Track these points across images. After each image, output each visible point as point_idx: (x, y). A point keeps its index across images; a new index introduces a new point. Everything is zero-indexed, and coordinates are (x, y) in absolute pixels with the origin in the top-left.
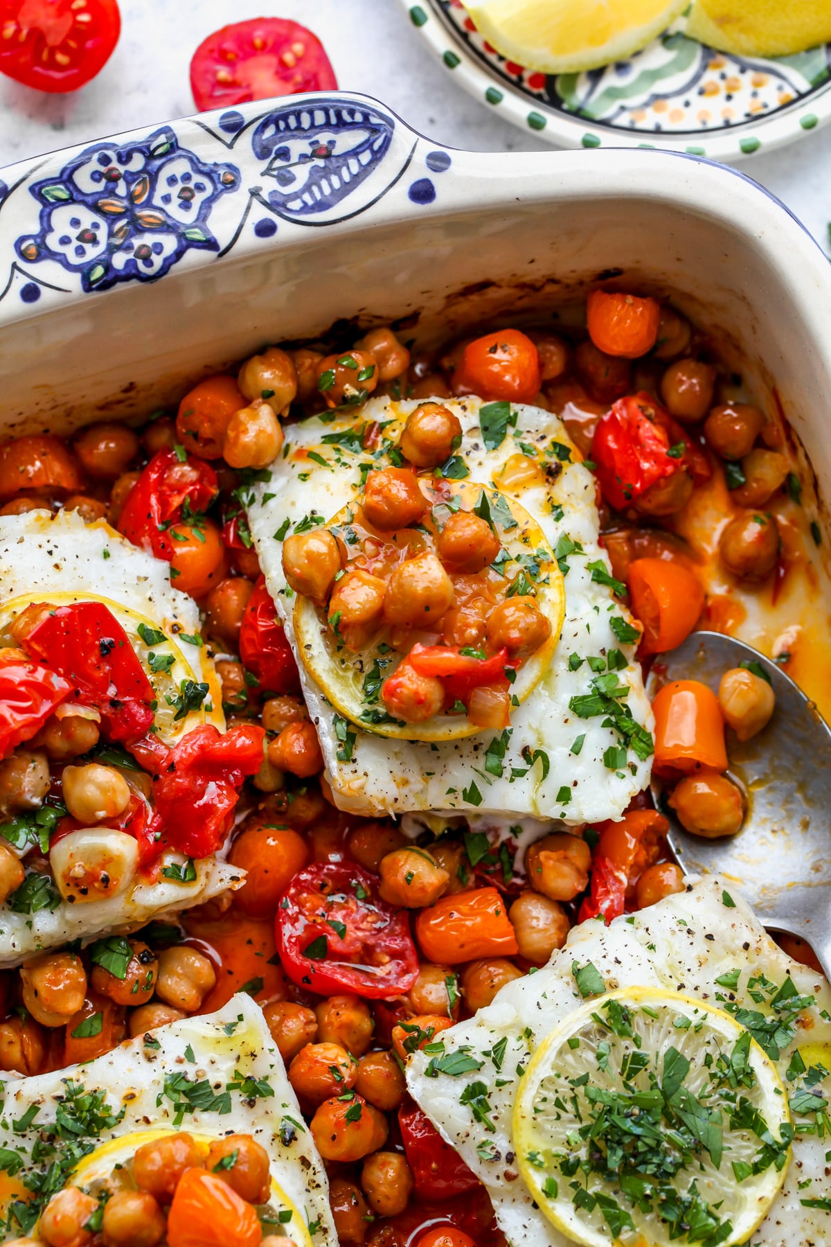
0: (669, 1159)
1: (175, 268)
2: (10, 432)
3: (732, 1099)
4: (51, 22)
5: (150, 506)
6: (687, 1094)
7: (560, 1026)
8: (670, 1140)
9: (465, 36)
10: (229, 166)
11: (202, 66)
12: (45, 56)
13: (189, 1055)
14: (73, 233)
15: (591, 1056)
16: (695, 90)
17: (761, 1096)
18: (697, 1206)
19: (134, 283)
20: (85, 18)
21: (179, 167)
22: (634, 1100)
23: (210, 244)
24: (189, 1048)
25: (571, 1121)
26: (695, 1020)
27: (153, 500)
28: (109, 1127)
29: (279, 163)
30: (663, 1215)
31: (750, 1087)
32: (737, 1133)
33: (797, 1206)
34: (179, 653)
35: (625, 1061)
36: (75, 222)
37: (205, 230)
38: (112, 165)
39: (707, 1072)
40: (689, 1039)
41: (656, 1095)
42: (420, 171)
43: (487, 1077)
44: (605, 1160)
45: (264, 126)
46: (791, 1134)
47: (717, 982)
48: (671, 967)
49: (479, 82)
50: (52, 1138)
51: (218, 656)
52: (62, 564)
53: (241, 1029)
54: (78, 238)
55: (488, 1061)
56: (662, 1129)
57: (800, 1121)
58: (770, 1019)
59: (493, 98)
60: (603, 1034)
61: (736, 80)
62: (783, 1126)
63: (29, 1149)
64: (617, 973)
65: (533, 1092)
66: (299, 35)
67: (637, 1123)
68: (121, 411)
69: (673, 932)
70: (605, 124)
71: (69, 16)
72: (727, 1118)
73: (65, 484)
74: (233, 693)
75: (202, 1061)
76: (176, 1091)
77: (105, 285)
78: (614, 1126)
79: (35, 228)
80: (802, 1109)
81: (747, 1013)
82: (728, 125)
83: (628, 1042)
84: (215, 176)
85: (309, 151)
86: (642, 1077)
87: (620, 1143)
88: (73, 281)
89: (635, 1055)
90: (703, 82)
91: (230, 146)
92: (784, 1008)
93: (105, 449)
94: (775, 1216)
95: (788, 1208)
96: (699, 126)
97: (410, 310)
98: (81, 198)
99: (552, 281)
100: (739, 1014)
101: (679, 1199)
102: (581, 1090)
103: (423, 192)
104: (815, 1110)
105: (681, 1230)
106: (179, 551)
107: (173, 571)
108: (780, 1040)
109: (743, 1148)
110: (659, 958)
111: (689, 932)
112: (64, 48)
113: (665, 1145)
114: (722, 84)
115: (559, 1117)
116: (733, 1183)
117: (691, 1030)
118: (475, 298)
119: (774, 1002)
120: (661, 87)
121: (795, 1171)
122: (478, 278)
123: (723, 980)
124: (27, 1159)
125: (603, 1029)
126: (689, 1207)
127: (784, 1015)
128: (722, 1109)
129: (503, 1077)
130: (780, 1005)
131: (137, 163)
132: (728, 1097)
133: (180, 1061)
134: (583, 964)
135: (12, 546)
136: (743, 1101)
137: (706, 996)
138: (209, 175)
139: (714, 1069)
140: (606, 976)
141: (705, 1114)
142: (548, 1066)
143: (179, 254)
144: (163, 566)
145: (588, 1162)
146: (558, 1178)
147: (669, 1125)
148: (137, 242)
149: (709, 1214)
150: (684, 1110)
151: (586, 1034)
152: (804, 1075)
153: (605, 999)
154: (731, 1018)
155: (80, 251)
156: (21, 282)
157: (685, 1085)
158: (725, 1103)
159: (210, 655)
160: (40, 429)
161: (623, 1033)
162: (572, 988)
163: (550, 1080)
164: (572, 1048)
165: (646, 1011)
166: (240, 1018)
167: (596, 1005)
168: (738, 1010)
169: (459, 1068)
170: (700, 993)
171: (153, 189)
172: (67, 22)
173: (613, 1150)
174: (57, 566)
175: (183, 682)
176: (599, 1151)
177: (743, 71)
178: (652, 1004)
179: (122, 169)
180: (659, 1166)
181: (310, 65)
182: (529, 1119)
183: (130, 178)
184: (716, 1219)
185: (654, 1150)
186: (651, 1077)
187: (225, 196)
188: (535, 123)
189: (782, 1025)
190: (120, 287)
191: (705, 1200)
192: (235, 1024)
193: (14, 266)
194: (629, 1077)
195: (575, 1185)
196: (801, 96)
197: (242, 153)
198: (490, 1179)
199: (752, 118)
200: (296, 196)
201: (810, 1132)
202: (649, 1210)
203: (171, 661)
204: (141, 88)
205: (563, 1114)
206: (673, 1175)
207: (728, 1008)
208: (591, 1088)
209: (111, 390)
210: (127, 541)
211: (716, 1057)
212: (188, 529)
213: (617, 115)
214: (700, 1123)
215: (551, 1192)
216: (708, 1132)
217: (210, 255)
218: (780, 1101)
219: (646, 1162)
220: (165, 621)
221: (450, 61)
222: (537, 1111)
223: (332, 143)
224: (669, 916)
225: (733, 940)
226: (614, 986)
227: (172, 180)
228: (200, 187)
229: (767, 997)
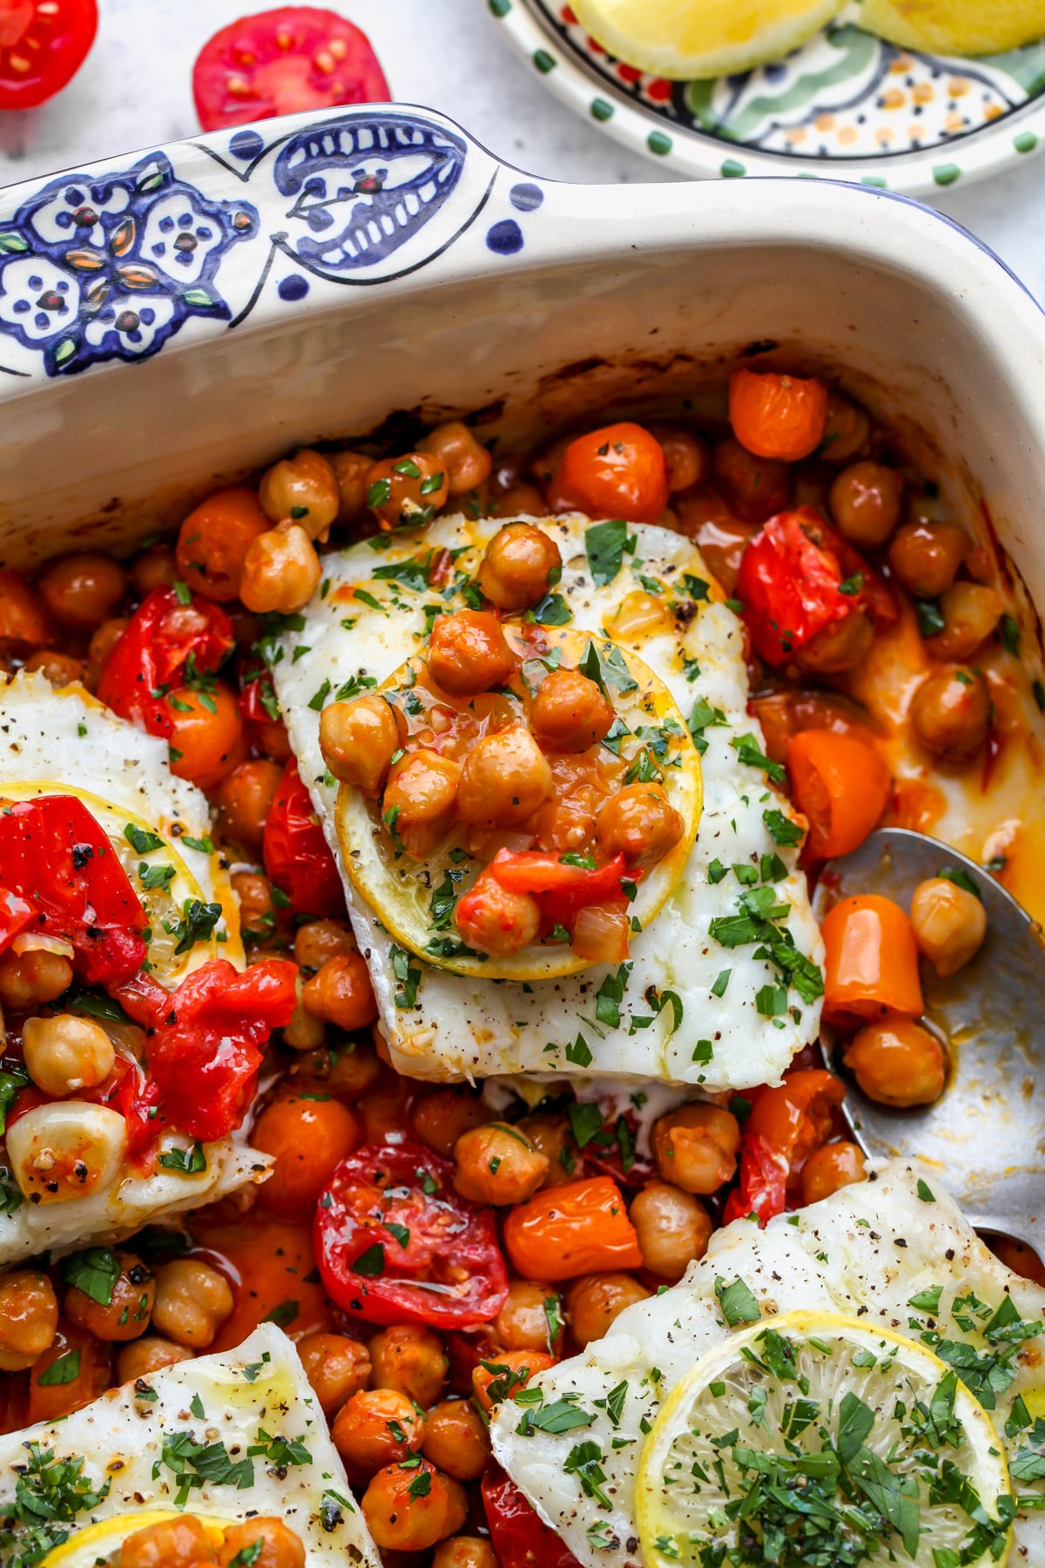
0: (847, 1546)
1: (170, 341)
3: (933, 1463)
4: (5, 14)
5: (141, 665)
6: (872, 1456)
7: (699, 1366)
8: (849, 1520)
9: (562, 31)
10: (243, 204)
11: (209, 72)
13: (197, 1408)
14: (33, 296)
15: (740, 1406)
16: (872, 101)
17: (970, 1459)
19: (116, 364)
20: (49, 8)
21: (177, 206)
22: (800, 1466)
23: (219, 310)
24: (196, 1399)
25: (714, 1495)
26: (881, 1356)
27: (145, 657)
28: (88, 1507)
29: (311, 200)
31: (957, 1446)
32: (939, 1509)
34: (181, 863)
35: (787, 1413)
36: (35, 282)
37: (211, 292)
38: (85, 205)
39: (898, 1426)
40: (874, 1381)
41: (830, 1458)
42: (501, 210)
43: (601, 1436)
44: (761, 1547)
45: (291, 150)
46: (1012, 1509)
47: (911, 1303)
48: (848, 1283)
49: (582, 91)
50: (10, 1523)
51: (236, 867)
52: (22, 744)
53: (267, 1372)
54: (40, 304)
55: (602, 1413)
56: (837, 1504)
57: (1025, 1492)
58: (983, 1353)
59: (600, 113)
60: (758, 1376)
61: (927, 88)
62: (1000, 1499)
64: (775, 1292)
65: (663, 1456)
66: (339, 29)
67: (803, 1497)
68: (101, 537)
69: (851, 1236)
70: (752, 146)
71: (28, 7)
72: (926, 1489)
73: (26, 636)
74: (254, 917)
75: (214, 1416)
76: (179, 1458)
77: (76, 366)
78: (772, 1501)
80: (1027, 1475)
81: (951, 1345)
82: (916, 148)
83: (791, 1387)
84: (224, 218)
85: (350, 183)
86: (810, 1433)
87: (780, 1524)
88: (33, 362)
89: (800, 1404)
90: (883, 90)
91: (245, 178)
92: (1002, 1339)
93: (80, 587)
96: (876, 149)
97: (491, 398)
98: (43, 249)
99: (682, 357)
100: (941, 1348)
102: (727, 1452)
103: (506, 239)
106: (181, 724)
107: (173, 752)
108: (997, 1381)
109: (948, 1530)
110: (832, 1271)
111: (873, 1235)
112: (22, 49)
113: (842, 1526)
114: (908, 93)
115: (698, 1490)
117: (877, 1370)
118: (578, 381)
119: (987, 1331)
120: (826, 97)
121: (1018, 1560)
122: (583, 354)
123: (919, 1300)
125: (757, 1369)
127: (1001, 1347)
128: (917, 1476)
129: (623, 1435)
130: (996, 1334)
131: (119, 201)
132: (926, 1461)
133: (184, 1417)
134: (729, 1280)
136: (948, 1465)
137: (895, 1323)
138: (216, 216)
139: (907, 1422)
140: (760, 1297)
141: (895, 1483)
142: (683, 1419)
143: (176, 324)
144: (159, 746)
145: (738, 1550)
147: (848, 1499)
148: (119, 308)
150: (868, 1479)
151: (734, 1376)
152: (1030, 1429)
153: (759, 1328)
154: (929, 1352)
155: (42, 321)
157: (868, 1444)
158: (922, 1469)
159: (224, 865)
161: (785, 1375)
162: (714, 1314)
163: (685, 1438)
164: (716, 1395)
165: (815, 1345)
166: (266, 1357)
167: (747, 1336)
168: (940, 1343)
169: (562, 1423)
170: (888, 1318)
171: (140, 236)
172: (25, 14)
173: (772, 1534)
174: (14, 747)
175: (187, 902)
176: (752, 1535)
177: (936, 75)
178: (823, 1335)
179: (98, 210)
180: (833, 1555)
181: (354, 70)
182: (657, 1492)
183: (110, 221)
185: (827, 1534)
186: (823, 1433)
187: (239, 245)
188: (658, 146)
189: (999, 1362)
190: (97, 369)
192: (258, 1366)
194: (793, 1435)
196: (1015, 108)
197: (261, 187)
199: (949, 138)
200: (334, 245)
201: (1037, 1507)
203: (170, 874)
204: (127, 102)
205: (703, 1485)
207: (927, 1339)
208: (742, 1450)
209: (88, 507)
210: (110, 713)
211: (909, 1406)
212: (193, 695)
213: (768, 134)
214: (889, 1496)
216: (899, 1508)
217: (218, 325)
218: (997, 1465)
219: (816, 1550)
220: (162, 819)
221: (543, 63)
222: (668, 1481)
223: (382, 173)
224: (846, 1214)
225: (932, 1247)
226: (772, 1311)
227: (166, 224)
228: (204, 234)
229: (979, 1323)
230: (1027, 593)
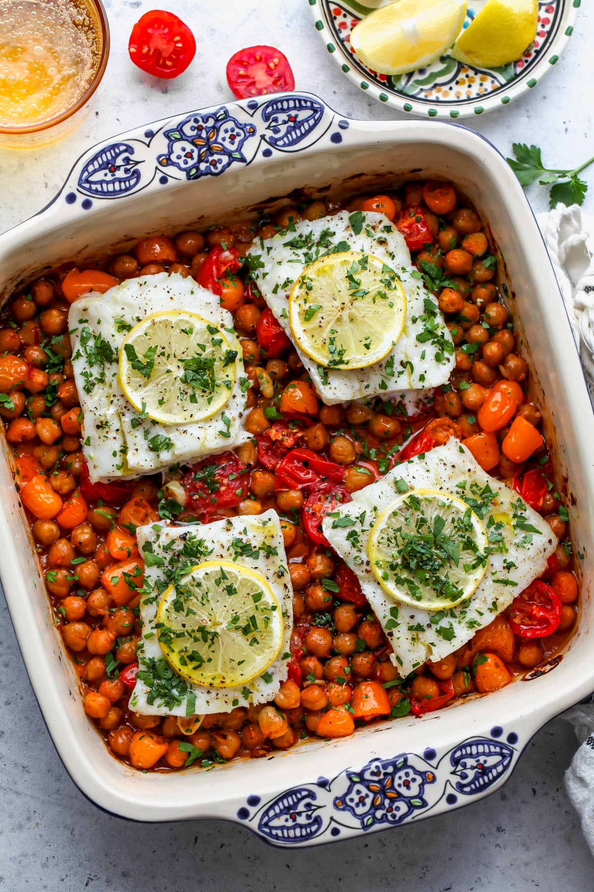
0: (436, 563)
1: (227, 170)
2: (148, 236)
3: (464, 537)
4: (164, 47)
5: (213, 271)
6: (444, 535)
7: (389, 506)
8: (437, 555)
9: (351, 55)
10: (251, 125)
11: (232, 68)
12: (161, 62)
13: (245, 531)
14: (183, 154)
15: (403, 519)
16: (454, 82)
17: (475, 536)
18: (448, 583)
19: (209, 176)
20: (180, 45)
21: (230, 125)
22: (422, 538)
23: (243, 160)
24: (245, 529)
25: (394, 547)
26: (447, 503)
27: (214, 269)
28: (205, 556)
29: (273, 124)
30: (434, 587)
31: (471, 531)
32: (465, 552)
33: (491, 583)
34: (225, 338)
35: (417, 521)
36: (184, 149)
37: (241, 154)
38: (200, 124)
39: (453, 525)
40: (445, 511)
41: (431, 536)
42: (335, 129)
43: (357, 528)
44: (409, 564)
45: (267, 107)
46: (489, 551)
47: (457, 486)
48: (436, 479)
49: (358, 78)
50: (179, 556)
51: (241, 338)
52: (174, 297)
53: (270, 524)
54: (185, 156)
55: (358, 521)
56: (433, 550)
57: (492, 546)
58: (479, 502)
59: (364, 86)
60: (408, 510)
61: (473, 77)
62: (485, 548)
63: (168, 559)
64: (414, 483)
65: (378, 535)
66: (276, 54)
67: (422, 548)
68: (195, 227)
69: (438, 464)
70: (413, 97)
71: (172, 44)
72: (461, 545)
73: (170, 259)
74: (248, 355)
75: (250, 534)
76: (237, 546)
77: (196, 177)
78: (413, 549)
79: (166, 151)
80: (493, 541)
81: (469, 499)
82: (469, 99)
83: (419, 513)
84: (245, 129)
85: (286, 119)
86: (425, 528)
87: (415, 556)
88: (182, 175)
89: (422, 518)
90: (458, 79)
91: (252, 116)
92: (486, 497)
93: (190, 243)
94: (482, 587)
95: (487, 584)
96: (455, 99)
97: (327, 185)
98: (186, 138)
99: (390, 173)
100: (466, 500)
101: (441, 580)
102: (398, 534)
103: (336, 138)
104: (499, 541)
105: (442, 593)
106: (224, 291)
107: (221, 300)
108: (484, 511)
109: (468, 558)
110: (431, 475)
111: (444, 464)
112: (170, 59)
113: (435, 557)
114: (466, 79)
115: (389, 545)
116: (464, 573)
117: (446, 507)
118: (356, 180)
119: (481, 495)
120: (439, 80)
121: (490, 568)
122: (359, 172)
123: (460, 485)
124: (166, 563)
125: (408, 507)
126: (444, 584)
127: (486, 500)
128: (459, 541)
129: (364, 528)
130: (484, 496)
131: (211, 123)
132: (462, 536)
133: (240, 533)
134: (398, 479)
135: (152, 289)
136: (468, 538)
137: (452, 492)
138: (242, 129)
139: (456, 524)
140: (409, 484)
141: (452, 543)
142: (384, 523)
143: (229, 164)
144: (217, 298)
145: (401, 565)
146: (389, 571)
147: (437, 549)
148: (210, 159)
149: (454, 586)
150: (443, 542)
151: (400, 509)
152: (495, 526)
153: (408, 494)
154: (462, 501)
155: (186, 162)
156: (159, 175)
157: (443, 531)
158: (460, 539)
159: (238, 337)
160: (160, 234)
161: (417, 509)
162: (394, 489)
163: (385, 529)
164: (395, 515)
165: (426, 499)
166: (270, 519)
167: (404, 497)
168: (466, 498)
169: (346, 524)
170: (449, 491)
171: (218, 135)
172: (171, 48)
173: (413, 560)
174: (171, 298)
175: (227, 351)
176: (406, 560)
177: (476, 74)
178: (429, 496)
179: (204, 125)
180: (432, 566)
181: (281, 68)
182: (376, 546)
183: (208, 130)
184: (457, 588)
185: (430, 559)
186: (429, 528)
187: (250, 138)
188: (383, 98)
189: (485, 505)
190: (203, 178)
191: (452, 580)
192: (267, 522)
193: (157, 168)
194: (419, 528)
195: (396, 575)
196: (502, 86)
197: (257, 119)
198: (359, 572)
199: (480, 96)
200: (281, 138)
201: (497, 551)
202: (428, 585)
203: (221, 341)
204: (203, 74)
205: (391, 544)
206: (438, 570)
207: (462, 497)
208: (403, 533)
209: (193, 218)
210: (201, 286)
211: (456, 519)
212: (229, 281)
213: (419, 93)
214: (449, 548)
215: (385, 578)
216: (453, 551)
217: (242, 164)
218: (484, 537)
219: (427, 565)
220: (218, 323)
221: (345, 69)
222: (379, 543)
223: (297, 116)
224: (436, 457)
225: (464, 467)
226: (412, 488)
227: (226, 131)
228: (238, 135)
229: (478, 492)
230: (502, 254)
